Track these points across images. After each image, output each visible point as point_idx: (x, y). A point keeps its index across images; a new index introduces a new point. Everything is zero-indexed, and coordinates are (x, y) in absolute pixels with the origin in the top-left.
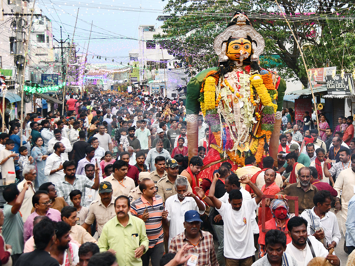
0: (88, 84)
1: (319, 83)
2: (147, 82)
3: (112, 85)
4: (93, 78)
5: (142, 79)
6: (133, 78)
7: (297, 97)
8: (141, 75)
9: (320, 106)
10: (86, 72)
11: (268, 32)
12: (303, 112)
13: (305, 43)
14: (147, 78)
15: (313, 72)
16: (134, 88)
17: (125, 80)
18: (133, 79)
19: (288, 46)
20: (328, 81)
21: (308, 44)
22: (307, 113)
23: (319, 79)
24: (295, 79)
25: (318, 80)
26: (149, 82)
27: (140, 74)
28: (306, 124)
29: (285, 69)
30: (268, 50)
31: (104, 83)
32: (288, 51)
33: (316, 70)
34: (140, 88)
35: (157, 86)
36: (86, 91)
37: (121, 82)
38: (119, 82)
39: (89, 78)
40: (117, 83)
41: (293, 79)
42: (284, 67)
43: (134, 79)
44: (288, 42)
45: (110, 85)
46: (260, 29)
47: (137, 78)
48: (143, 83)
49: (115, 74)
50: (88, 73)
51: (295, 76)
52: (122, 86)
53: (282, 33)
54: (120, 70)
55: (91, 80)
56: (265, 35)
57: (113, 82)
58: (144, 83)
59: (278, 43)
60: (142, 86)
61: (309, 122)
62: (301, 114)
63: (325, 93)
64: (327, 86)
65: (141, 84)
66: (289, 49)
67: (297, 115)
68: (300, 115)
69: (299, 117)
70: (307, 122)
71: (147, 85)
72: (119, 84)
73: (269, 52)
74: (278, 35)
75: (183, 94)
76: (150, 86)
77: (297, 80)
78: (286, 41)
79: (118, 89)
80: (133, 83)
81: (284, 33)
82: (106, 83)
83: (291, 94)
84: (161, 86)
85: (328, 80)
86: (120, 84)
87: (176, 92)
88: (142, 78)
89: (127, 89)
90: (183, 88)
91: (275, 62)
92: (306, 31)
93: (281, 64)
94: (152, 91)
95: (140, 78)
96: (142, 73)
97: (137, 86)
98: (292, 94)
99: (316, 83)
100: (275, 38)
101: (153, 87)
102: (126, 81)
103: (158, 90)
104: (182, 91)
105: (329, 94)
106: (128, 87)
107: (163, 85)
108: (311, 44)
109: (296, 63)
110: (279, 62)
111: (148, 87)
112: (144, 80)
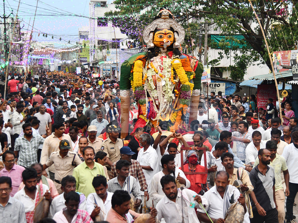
0: (33, 64)
1: (284, 67)
2: (97, 63)
3: (59, 65)
4: (39, 57)
5: (93, 60)
6: (83, 58)
7: (259, 82)
8: (91, 55)
9: (285, 93)
10: (31, 51)
11: (231, 10)
12: (267, 99)
13: (273, 21)
14: (98, 59)
15: (276, 56)
16: (83, 70)
17: (74, 60)
18: (82, 59)
19: (254, 25)
20: (294, 66)
21: (277, 23)
22: (271, 100)
23: (286, 63)
24: (261, 62)
25: (284, 64)
26: (100, 63)
27: (90, 54)
28: (269, 112)
29: (250, 51)
30: (229, 30)
31: (50, 63)
32: (254, 31)
33: (279, 53)
34: (89, 69)
35: (109, 68)
36: (31, 71)
37: (69, 62)
38: (67, 63)
39: (34, 57)
40: (65, 63)
41: (258, 62)
42: (249, 49)
43: (84, 59)
44: (254, 21)
45: (57, 65)
46: (223, 6)
47: (86, 58)
48: (93, 64)
49: (63, 53)
50: (33, 52)
51: (261, 59)
52: (71, 67)
53: (247, 11)
54: (68, 49)
55: (37, 59)
56: (228, 13)
57: (61, 62)
58: (95, 64)
59: (242, 22)
60: (91, 68)
61: (273, 110)
62: (264, 102)
63: (291, 78)
64: (293, 71)
65: (91, 65)
66: (255, 29)
67: (260, 103)
68: (262, 103)
69: (261, 104)
70: (270, 110)
71: (98, 66)
73: (232, 32)
74: (242, 13)
76: (101, 67)
77: (263, 63)
78: (252, 19)
79: (65, 70)
80: (83, 63)
81: (248, 11)
82: (53, 63)
83: (252, 79)
84: (113, 68)
85: (293, 64)
86: (68, 64)
88: (93, 58)
89: (76, 70)
91: (238, 43)
92: (275, 9)
93: (245, 45)
94: (103, 73)
96: (93, 53)
97: (86, 67)
98: (254, 79)
99: (282, 67)
100: (239, 16)
101: (104, 68)
102: (75, 61)
103: (109, 72)
105: (295, 80)
106: (77, 68)
107: (115, 66)
108: (280, 24)
109: (262, 45)
110: (243, 44)
111: (98, 68)
112: (95, 60)
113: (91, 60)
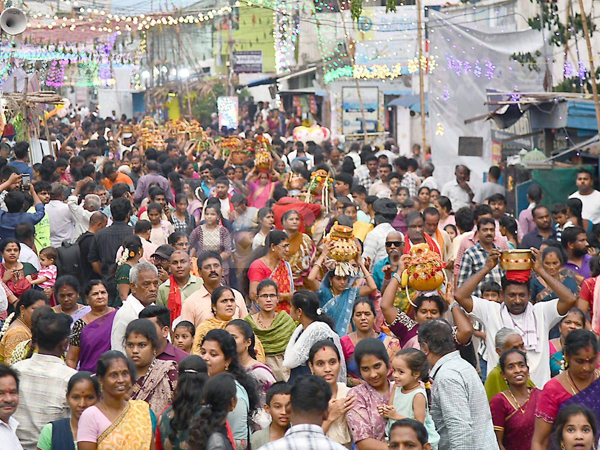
0: (21, 88)
2: (312, 76)
3: (137, 89)
4: (47, 55)
5: (290, 62)
6: (243, 53)
8: (284, 38)
10: (9, 23)
14: (313, 56)
16: (250, 109)
17: (203, 64)
18: (240, 60)
26: (329, 77)
27: (277, 35)
31: (96, 82)
34: (278, 103)
35: (371, 96)
36: (13, 121)
37: (184, 73)
38: (171, 77)
39: (25, 53)
40: (161, 78)
43: (248, 60)
45: (126, 90)
47: (258, 53)
48: (292, 82)
49: (154, 35)
50: (20, 29)
52: (190, 96)
54: (177, 14)
55: (38, 65)
57: (146, 75)
58: (301, 82)
60: (287, 98)
65: (283, 86)
71: (316, 89)
72: (175, 87)
75: (527, 143)
76: (333, 96)
79: (166, 111)
80: (245, 79)
82: (110, 82)
84: (389, 98)
86: (178, 82)
87: (484, 130)
88: (290, 54)
89: (215, 108)
90: (531, 107)
94: (344, 123)
95: (278, 56)
96: (289, 29)
97: (261, 94)
101: (347, 99)
102: (207, 70)
103: (373, 116)
104: (522, 125)
106: (221, 101)
107: (400, 89)
111: (319, 100)
112: (301, 63)
113: (283, 60)
